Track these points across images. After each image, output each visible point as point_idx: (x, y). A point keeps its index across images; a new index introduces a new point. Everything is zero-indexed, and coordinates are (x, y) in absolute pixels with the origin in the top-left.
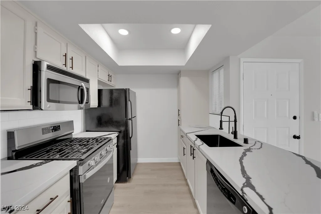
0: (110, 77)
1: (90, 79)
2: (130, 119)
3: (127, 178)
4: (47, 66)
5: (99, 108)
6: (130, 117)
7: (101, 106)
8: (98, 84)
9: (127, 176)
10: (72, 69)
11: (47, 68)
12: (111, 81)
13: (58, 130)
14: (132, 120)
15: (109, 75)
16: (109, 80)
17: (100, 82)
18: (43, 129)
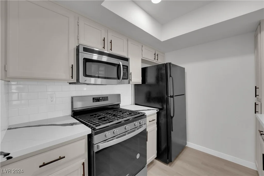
0: (156, 56)
1: (129, 58)
2: (171, 97)
3: (168, 160)
4: (83, 48)
5: (143, 85)
6: (172, 95)
7: (146, 83)
8: (142, 62)
9: (168, 158)
10: (111, 51)
11: (83, 50)
12: (157, 60)
13: (106, 101)
14: (173, 98)
15: (155, 54)
16: (155, 59)
17: (143, 61)
18: (94, 99)
